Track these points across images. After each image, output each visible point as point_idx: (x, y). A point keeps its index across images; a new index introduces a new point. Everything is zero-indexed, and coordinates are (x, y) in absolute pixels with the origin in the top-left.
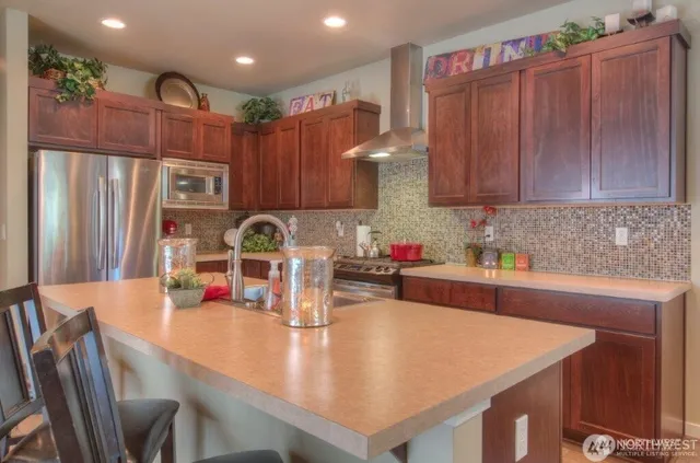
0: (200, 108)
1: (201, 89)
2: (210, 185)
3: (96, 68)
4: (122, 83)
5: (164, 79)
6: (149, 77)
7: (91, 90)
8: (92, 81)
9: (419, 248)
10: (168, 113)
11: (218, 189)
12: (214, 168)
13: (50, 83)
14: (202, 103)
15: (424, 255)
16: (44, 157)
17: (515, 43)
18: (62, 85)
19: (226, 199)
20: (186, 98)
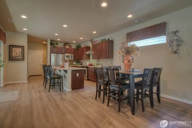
0: (70, 47)
1: (70, 45)
2: (71, 56)
3: (57, 44)
4: (60, 45)
5: (66, 44)
6: (64, 44)
7: (56, 47)
8: (57, 46)
9: (92, 64)
10: (65, 48)
11: (72, 57)
12: (72, 55)
13: (52, 46)
14: (70, 46)
15: (93, 65)
16: (52, 54)
17: (100, 40)
18: (54, 46)
19: (73, 59)
20: (68, 46)
